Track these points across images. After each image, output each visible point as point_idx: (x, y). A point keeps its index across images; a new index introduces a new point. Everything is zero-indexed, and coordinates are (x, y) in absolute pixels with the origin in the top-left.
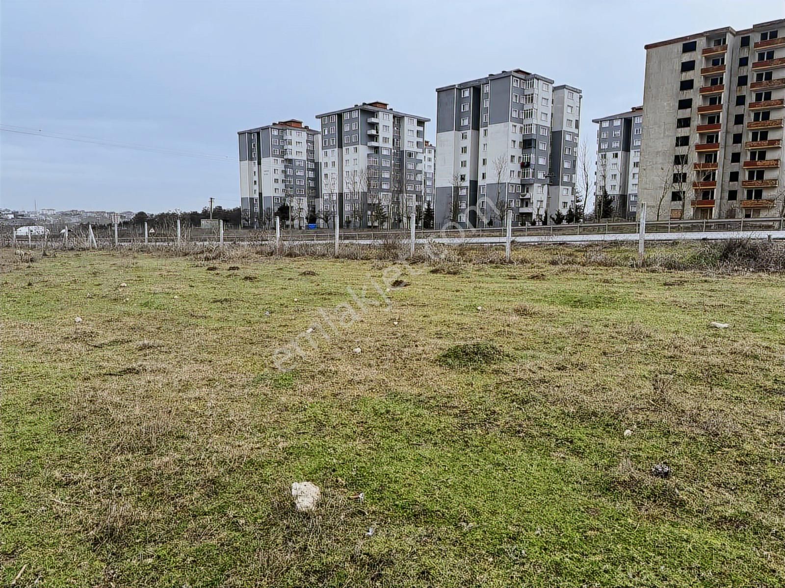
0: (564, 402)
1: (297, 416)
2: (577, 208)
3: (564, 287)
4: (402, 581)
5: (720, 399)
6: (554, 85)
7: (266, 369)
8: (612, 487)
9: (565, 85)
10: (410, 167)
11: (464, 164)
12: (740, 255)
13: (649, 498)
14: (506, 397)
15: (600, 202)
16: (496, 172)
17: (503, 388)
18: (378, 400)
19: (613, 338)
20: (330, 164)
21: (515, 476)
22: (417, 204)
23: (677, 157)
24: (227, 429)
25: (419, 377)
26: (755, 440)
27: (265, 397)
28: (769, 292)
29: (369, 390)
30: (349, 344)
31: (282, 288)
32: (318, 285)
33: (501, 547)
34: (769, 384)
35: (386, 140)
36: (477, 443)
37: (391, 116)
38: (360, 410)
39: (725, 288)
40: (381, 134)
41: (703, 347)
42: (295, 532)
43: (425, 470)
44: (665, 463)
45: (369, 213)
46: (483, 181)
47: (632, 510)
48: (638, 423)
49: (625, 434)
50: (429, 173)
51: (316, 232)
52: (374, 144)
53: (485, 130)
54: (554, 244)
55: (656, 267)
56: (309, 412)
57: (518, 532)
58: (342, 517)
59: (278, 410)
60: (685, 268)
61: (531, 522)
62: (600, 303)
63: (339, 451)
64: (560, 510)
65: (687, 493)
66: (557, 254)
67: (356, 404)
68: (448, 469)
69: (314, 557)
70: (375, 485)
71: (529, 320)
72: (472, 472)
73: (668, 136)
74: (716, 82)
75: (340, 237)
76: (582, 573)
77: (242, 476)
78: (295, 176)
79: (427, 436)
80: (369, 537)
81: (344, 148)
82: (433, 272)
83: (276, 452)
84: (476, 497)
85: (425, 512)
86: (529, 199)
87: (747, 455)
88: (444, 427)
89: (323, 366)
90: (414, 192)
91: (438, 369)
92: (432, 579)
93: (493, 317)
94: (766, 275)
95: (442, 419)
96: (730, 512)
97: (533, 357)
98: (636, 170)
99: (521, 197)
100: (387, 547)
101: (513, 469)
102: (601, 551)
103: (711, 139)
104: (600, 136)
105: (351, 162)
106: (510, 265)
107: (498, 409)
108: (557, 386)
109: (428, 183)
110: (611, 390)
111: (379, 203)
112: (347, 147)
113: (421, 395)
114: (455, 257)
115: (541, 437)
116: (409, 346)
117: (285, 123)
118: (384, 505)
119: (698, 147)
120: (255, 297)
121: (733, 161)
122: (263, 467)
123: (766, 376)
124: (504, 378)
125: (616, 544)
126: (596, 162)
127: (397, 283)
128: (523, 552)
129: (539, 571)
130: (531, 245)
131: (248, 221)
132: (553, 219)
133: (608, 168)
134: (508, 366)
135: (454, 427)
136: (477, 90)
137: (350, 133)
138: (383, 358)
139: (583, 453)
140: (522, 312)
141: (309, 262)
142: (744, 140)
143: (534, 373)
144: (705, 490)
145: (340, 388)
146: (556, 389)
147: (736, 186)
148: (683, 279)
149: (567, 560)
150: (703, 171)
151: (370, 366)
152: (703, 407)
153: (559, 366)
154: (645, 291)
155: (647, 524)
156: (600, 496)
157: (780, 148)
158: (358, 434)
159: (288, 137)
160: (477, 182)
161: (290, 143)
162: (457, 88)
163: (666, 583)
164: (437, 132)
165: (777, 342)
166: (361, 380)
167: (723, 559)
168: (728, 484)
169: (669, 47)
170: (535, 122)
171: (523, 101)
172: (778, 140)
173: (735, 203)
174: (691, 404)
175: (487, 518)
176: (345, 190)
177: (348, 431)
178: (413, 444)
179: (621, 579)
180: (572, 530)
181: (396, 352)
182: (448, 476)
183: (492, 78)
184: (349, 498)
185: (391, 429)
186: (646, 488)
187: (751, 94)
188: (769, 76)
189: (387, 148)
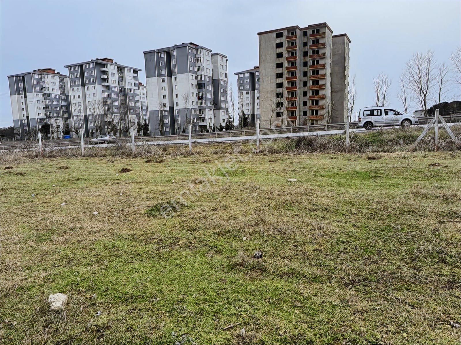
0: (214, 227)
1: (54, 257)
2: (230, 122)
4: (116, 335)
5: (288, 216)
6: (212, 53)
7: (33, 231)
8: (234, 267)
9: (218, 53)
10: (131, 98)
11: (164, 97)
12: (304, 144)
13: (251, 269)
14: (184, 229)
15: (241, 119)
16: (184, 102)
17: (183, 224)
18: (108, 241)
19: (242, 191)
20: (77, 97)
21: (185, 270)
22: (137, 121)
23: (277, 94)
24: (4, 271)
25: (134, 224)
26: (302, 234)
27: (31, 248)
28: (316, 162)
29: (103, 235)
30: (90, 210)
31: (44, 179)
32: (70, 175)
33: (173, 307)
34: (310, 206)
35: (113, 81)
36: (166, 256)
37: (116, 67)
38: (96, 248)
39: (296, 161)
40: (111, 78)
41: (284, 192)
42: (50, 322)
43: (135, 275)
44: (261, 251)
45: (106, 127)
46: (177, 107)
47: (242, 277)
48: (250, 233)
49: (243, 239)
50: (144, 102)
51: (70, 141)
52: (106, 84)
53: (175, 77)
54: (217, 143)
55: (266, 153)
56: (62, 254)
57: (183, 298)
58: (82, 308)
59: (41, 255)
60: (280, 152)
61: (191, 292)
62: (237, 173)
63: (81, 273)
64: (207, 283)
65: (268, 264)
66: (218, 148)
67: (93, 245)
68: (149, 272)
69: (62, 334)
70: (104, 288)
72: (161, 272)
73: (273, 83)
74: (293, 54)
75: (86, 143)
76: (214, 312)
77: (15, 297)
78: (52, 105)
79: (138, 257)
80: (97, 316)
81: (86, 87)
82: (147, 162)
83: (39, 280)
84: (162, 284)
85: (132, 297)
86: (204, 117)
87: (298, 242)
88: (148, 250)
89: (72, 225)
90: (135, 113)
91: (146, 218)
92: (133, 331)
93: (181, 185)
94: (316, 154)
95: (147, 246)
96: (286, 270)
97: (200, 205)
98: (258, 101)
99: (199, 117)
100: (108, 319)
101: (185, 266)
102: (225, 299)
103: (293, 84)
104: (239, 82)
105: (91, 96)
106: (192, 156)
107: (179, 236)
108: (211, 219)
109: (144, 108)
110: (238, 218)
111: (113, 121)
112: (88, 86)
113: (135, 234)
114: (160, 152)
115: (201, 247)
116: (129, 207)
117: (43, 70)
118: (108, 298)
119: (287, 88)
120: (25, 185)
121: (304, 96)
122: (29, 289)
123: (310, 203)
124: (184, 219)
125: (232, 294)
126: (238, 97)
127: (124, 171)
128: (185, 307)
129: (192, 315)
130: (204, 144)
131: (20, 136)
132: (218, 128)
133: (244, 100)
134: (186, 212)
135: (154, 249)
136: (168, 53)
137: (90, 76)
138: (112, 216)
139: (222, 252)
141: (64, 161)
142: (308, 85)
143: (200, 214)
144: (277, 261)
145: (83, 237)
146: (211, 221)
147: (306, 108)
148: (278, 158)
149: (207, 307)
150: (290, 101)
151: (104, 221)
152: (280, 221)
153: (214, 209)
154: (260, 166)
155: (249, 282)
156: (228, 272)
157: (325, 88)
158: (94, 262)
159: (45, 79)
160: (173, 107)
161: (47, 83)
162: (156, 52)
163: (253, 308)
164: (146, 78)
165: (317, 186)
166: (97, 231)
167: (281, 292)
168: (288, 257)
169: (269, 34)
170: (203, 73)
171: (195, 61)
172: (324, 85)
173: (306, 117)
174: (275, 220)
175: (167, 294)
176: (89, 113)
177: (88, 261)
178: (128, 263)
179: (232, 311)
180: (212, 292)
181: (120, 211)
182: (148, 276)
183: (177, 47)
184: (86, 298)
185: (115, 256)
186: (250, 264)
187: (310, 61)
188: (317, 52)
189: (115, 86)
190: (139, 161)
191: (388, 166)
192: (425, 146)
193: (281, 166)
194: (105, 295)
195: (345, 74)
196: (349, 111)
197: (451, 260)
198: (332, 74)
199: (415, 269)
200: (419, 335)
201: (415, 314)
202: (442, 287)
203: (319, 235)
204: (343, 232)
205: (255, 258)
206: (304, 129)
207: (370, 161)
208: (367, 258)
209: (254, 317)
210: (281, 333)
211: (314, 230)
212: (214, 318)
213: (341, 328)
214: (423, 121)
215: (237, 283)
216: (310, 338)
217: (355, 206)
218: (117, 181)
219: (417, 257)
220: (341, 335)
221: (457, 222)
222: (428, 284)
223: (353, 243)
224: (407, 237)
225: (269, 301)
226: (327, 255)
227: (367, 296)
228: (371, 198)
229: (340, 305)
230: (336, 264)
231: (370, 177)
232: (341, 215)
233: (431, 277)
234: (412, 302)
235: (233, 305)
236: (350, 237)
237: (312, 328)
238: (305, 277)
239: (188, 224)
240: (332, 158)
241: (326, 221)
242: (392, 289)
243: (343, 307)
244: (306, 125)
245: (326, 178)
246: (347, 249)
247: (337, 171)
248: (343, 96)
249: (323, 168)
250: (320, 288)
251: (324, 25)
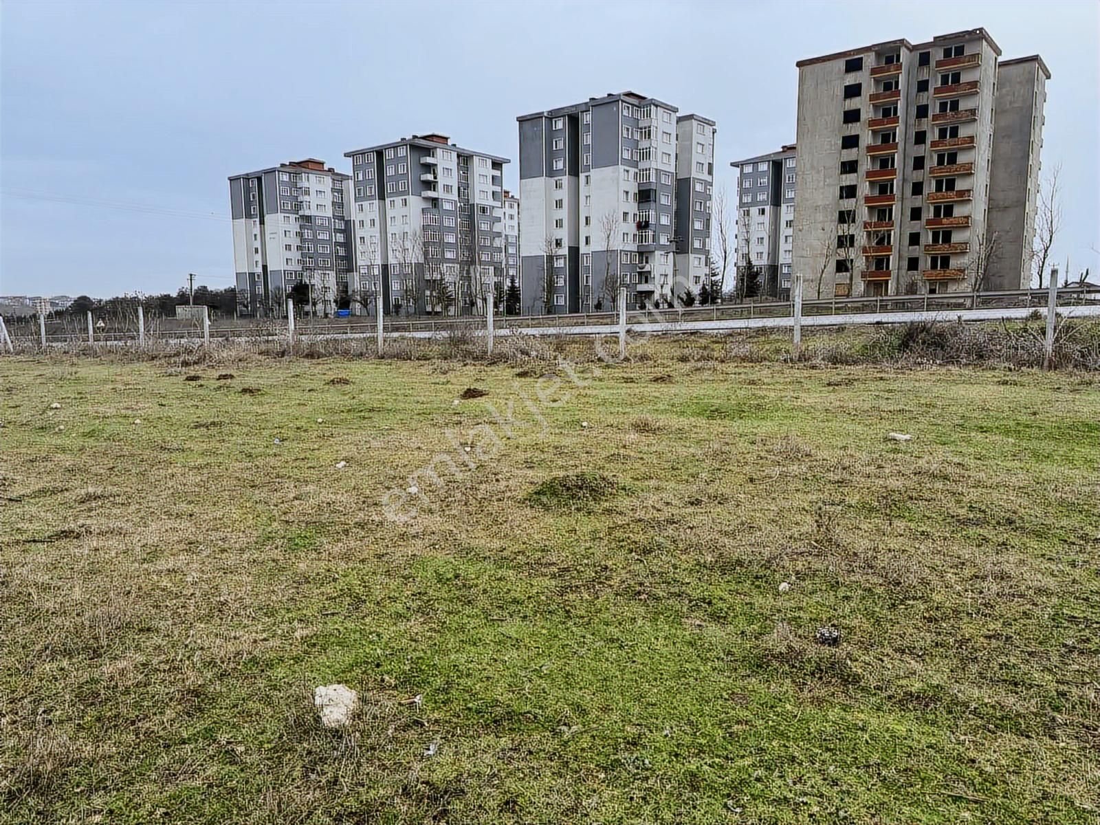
0: (698, 548)
1: (322, 589)
2: (714, 284)
3: (699, 391)
4: (477, 818)
5: (901, 535)
6: (678, 114)
7: (275, 524)
8: (764, 663)
9: (692, 115)
10: (484, 227)
11: (559, 223)
12: (924, 343)
13: (813, 674)
14: (622, 546)
15: (743, 276)
16: (604, 236)
17: (618, 534)
18: (442, 560)
19: (761, 458)
20: (367, 223)
21: (634, 655)
22: (496, 280)
23: (841, 214)
24: (216, 614)
25: (501, 524)
26: (947, 587)
27: (274, 564)
28: (960, 391)
29: (430, 546)
30: (401, 482)
31: (299, 404)
32: (354, 398)
33: (616, 757)
34: (963, 512)
35: (448, 188)
36: (583, 613)
37: (454, 155)
38: (417, 577)
39: (905, 387)
40: (442, 181)
41: (880, 467)
42: (321, 759)
43: (511, 655)
44: (833, 625)
45: (428, 293)
46: (587, 247)
47: (791, 692)
48: (797, 573)
49: (780, 589)
50: (512, 236)
51: (349, 322)
52: (431, 194)
53: (587, 177)
54: (683, 334)
55: (817, 361)
56: (341, 584)
57: (640, 734)
58: (390, 731)
59: (294, 582)
60: (855, 363)
61: (657, 719)
62: (743, 411)
63: (385, 638)
64: (697, 699)
65: (862, 664)
66: (688, 347)
67: (410, 568)
68: (543, 651)
69: (348, 794)
70: (439, 682)
71: (652, 439)
72: (575, 653)
73: (830, 186)
74: (888, 113)
75: (385, 329)
76: (725, 785)
77: (241, 681)
78: (315, 241)
79: (513, 607)
80: (429, 758)
81: (388, 200)
82: (521, 375)
83: (291, 645)
84: (581, 689)
85: (510, 715)
86: (650, 272)
87: (937, 608)
88: (537, 593)
89: (361, 515)
90: (491, 263)
91: (528, 511)
92: (521, 811)
93: (603, 436)
94: (957, 369)
95: (534, 582)
96: (917, 686)
97: (657, 489)
98: (789, 231)
99: (638, 270)
100: (456, 770)
101: (631, 646)
102: (751, 752)
103: (884, 189)
104: (742, 185)
105: (399, 220)
106: (625, 364)
107: (611, 563)
108: (689, 527)
109: (511, 250)
110: (760, 530)
111: (442, 279)
112: (392, 199)
113: (505, 549)
114: (550, 353)
115: (668, 599)
116: (487, 481)
117: (300, 164)
118: (451, 709)
119: (868, 199)
120: (259, 418)
121: (912, 219)
122: (270, 665)
123: (959, 501)
124: (620, 520)
125: (771, 740)
126: (737, 221)
127: (471, 394)
128: (647, 761)
129: (668, 787)
130: (653, 335)
131: (247, 307)
132: (682, 299)
133: (752, 228)
134: (624, 503)
135: (551, 592)
136: (574, 120)
137: (397, 177)
138: (450, 499)
139: (725, 617)
140: (642, 428)
141: (339, 365)
142: (926, 191)
143: (660, 510)
144: (885, 659)
145: (387, 546)
146: (688, 531)
147: (917, 251)
148: (851, 376)
149: (706, 767)
150: (875, 232)
151: (431, 511)
153: (693, 499)
154: (803, 395)
155: (812, 710)
156: (749, 676)
157: (971, 200)
158: (414, 611)
159: (304, 183)
160: (578, 249)
161: (307, 193)
162: (546, 117)
164: (521, 179)
165: (972, 457)
166: (417, 533)
167: (909, 750)
168: (914, 648)
169: (828, 64)
170: (654, 165)
171: (637, 136)
172: (969, 190)
173: (916, 275)
174: (866, 543)
175: (597, 717)
176: (392, 261)
177: (399, 607)
178: (493, 620)
179: (777, 788)
180: (712, 725)
181: (468, 490)
182: (543, 662)
183: (594, 104)
184: (400, 704)
185: (461, 601)
187: (933, 129)
188: (955, 105)
189: (450, 200)
190: (503, 372)
193: (862, 398)
194: (443, 702)
196: (1035, 260)
198: (993, 163)
203: (998, 594)
204: (1071, 590)
205: (823, 643)
206: (912, 303)
209: (845, 818)
211: (984, 578)
212: (729, 802)
215: (779, 709)
218: (456, 418)
225: (879, 774)
226: (1031, 654)
230: (1063, 684)
232: (1056, 541)
235: (777, 773)
236: (1092, 607)
238: (974, 712)
239: (631, 535)
240: (1005, 383)
241: (1013, 557)
244: (917, 294)
245: (996, 434)
246: (1088, 640)
247: (1023, 418)
248: (1021, 219)
249: (983, 409)
250: (1025, 753)
251: (978, 35)
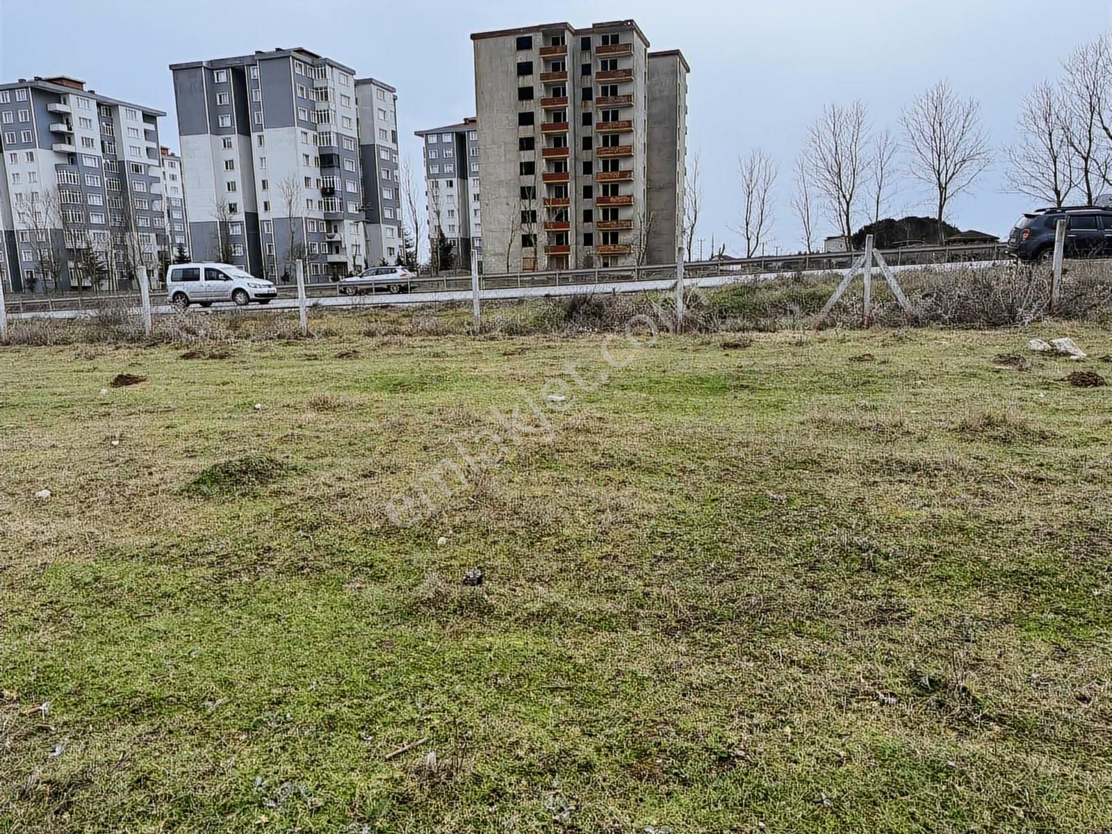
0: (365, 517)
2: (409, 255)
3: (382, 366)
4: (104, 801)
5: (545, 484)
6: (356, 77)
8: (414, 610)
9: (371, 79)
10: (139, 188)
11: (231, 186)
12: (585, 313)
13: (455, 611)
14: (288, 526)
15: (436, 248)
16: (285, 201)
17: (285, 514)
18: (82, 567)
19: (437, 427)
21: (291, 626)
22: (158, 248)
23: (523, 189)
25: (154, 519)
26: (575, 522)
29: (66, 551)
30: (28, 486)
33: (259, 718)
34: (596, 459)
35: (88, 142)
36: (240, 595)
37: (93, 104)
38: (48, 586)
39: (568, 353)
40: (79, 132)
43: (158, 648)
44: (479, 568)
45: (71, 264)
46: (267, 214)
47: (434, 631)
48: (454, 527)
49: (438, 543)
50: (176, 200)
52: (66, 148)
53: (260, 137)
54: (374, 307)
55: (494, 333)
57: (285, 694)
58: (8, 742)
60: (529, 333)
61: (305, 677)
62: (426, 384)
65: (497, 596)
66: (376, 321)
67: (40, 578)
68: (194, 638)
70: (71, 686)
71: (330, 416)
72: (228, 634)
73: (510, 161)
74: (558, 93)
76: (361, 720)
79: (164, 601)
80: (53, 759)
81: (6, 153)
82: (185, 357)
84: (231, 665)
85: (149, 702)
86: (340, 242)
87: (566, 541)
88: (192, 583)
90: (152, 229)
91: (187, 503)
92: (153, 785)
93: (278, 416)
95: (189, 573)
96: (537, 606)
97: (331, 466)
98: (478, 205)
99: (327, 240)
100: (84, 763)
101: (290, 618)
102: (390, 689)
103: (559, 166)
104: (428, 155)
105: (25, 178)
106: (308, 340)
107: (275, 543)
108: (359, 499)
109: (176, 215)
111: (88, 248)
112: (12, 152)
113: (156, 545)
114: (222, 331)
115: (332, 569)
116: (138, 476)
118: (83, 709)
119: (545, 177)
121: (585, 197)
123: (596, 450)
124: (288, 501)
125: (408, 674)
126: (426, 193)
127: (123, 380)
128: (288, 715)
129: (306, 733)
130: (342, 310)
133: (441, 200)
134: (293, 483)
135: (207, 580)
136: (239, 73)
137: (15, 126)
138: (91, 499)
139: (385, 576)
140: (321, 406)
142: (595, 171)
143: (330, 486)
144: (517, 588)
145: (11, 558)
146: (358, 502)
147: (590, 228)
148: (525, 346)
149: (346, 709)
150: (554, 208)
151: (68, 515)
152: (526, 495)
153: (366, 472)
154: (481, 365)
155: (450, 642)
156: (399, 624)
157: (632, 181)
158: (43, 621)
160: (256, 215)
162: (205, 68)
163: (458, 702)
164: (180, 135)
165: (611, 411)
166: (49, 540)
167: (523, 659)
168: (543, 576)
169: (501, 39)
170: (334, 129)
171: (313, 97)
172: (630, 172)
173: (591, 250)
174: (516, 493)
175: (244, 687)
176: (19, 227)
177: (25, 620)
178: (139, 617)
179: (408, 712)
180: (358, 673)
181: (114, 487)
182: (192, 648)
183: (261, 58)
184: (22, 715)
185: (102, 603)
186: (452, 601)
187: (597, 111)
188: (614, 91)
189: (91, 156)
190: (163, 354)
191: (765, 362)
192: (844, 317)
193: (530, 366)
194: (74, 704)
195: (678, 148)
196: (685, 237)
197: (886, 563)
198: (649, 147)
199: (813, 588)
200: (815, 728)
201: (810, 684)
202: (867, 623)
203: (612, 523)
204: (666, 512)
205: (466, 584)
206: (586, 276)
207: (727, 352)
208: (715, 570)
209: (460, 723)
210: (521, 753)
211: (603, 512)
212: (363, 734)
213: (655, 730)
214: (845, 260)
215: (421, 648)
216: (585, 758)
217: (693, 454)
218: (102, 410)
219: (818, 561)
220: (655, 745)
221: (901, 481)
222: (838, 617)
223: (685, 538)
224: (799, 518)
225: (496, 683)
226: (630, 567)
227: (713, 653)
228: (726, 435)
229: (654, 676)
230: (649, 586)
231: (725, 389)
232: (663, 475)
233: (845, 603)
234: (804, 659)
235: (409, 701)
237: (590, 735)
238: (580, 620)
239: (299, 514)
241: (628, 491)
242: (766, 634)
243: (662, 681)
244: (592, 268)
245: (633, 391)
246: (672, 550)
247: (655, 376)
248: (673, 199)
249: (626, 370)
250: (611, 644)
251: (628, 26)
